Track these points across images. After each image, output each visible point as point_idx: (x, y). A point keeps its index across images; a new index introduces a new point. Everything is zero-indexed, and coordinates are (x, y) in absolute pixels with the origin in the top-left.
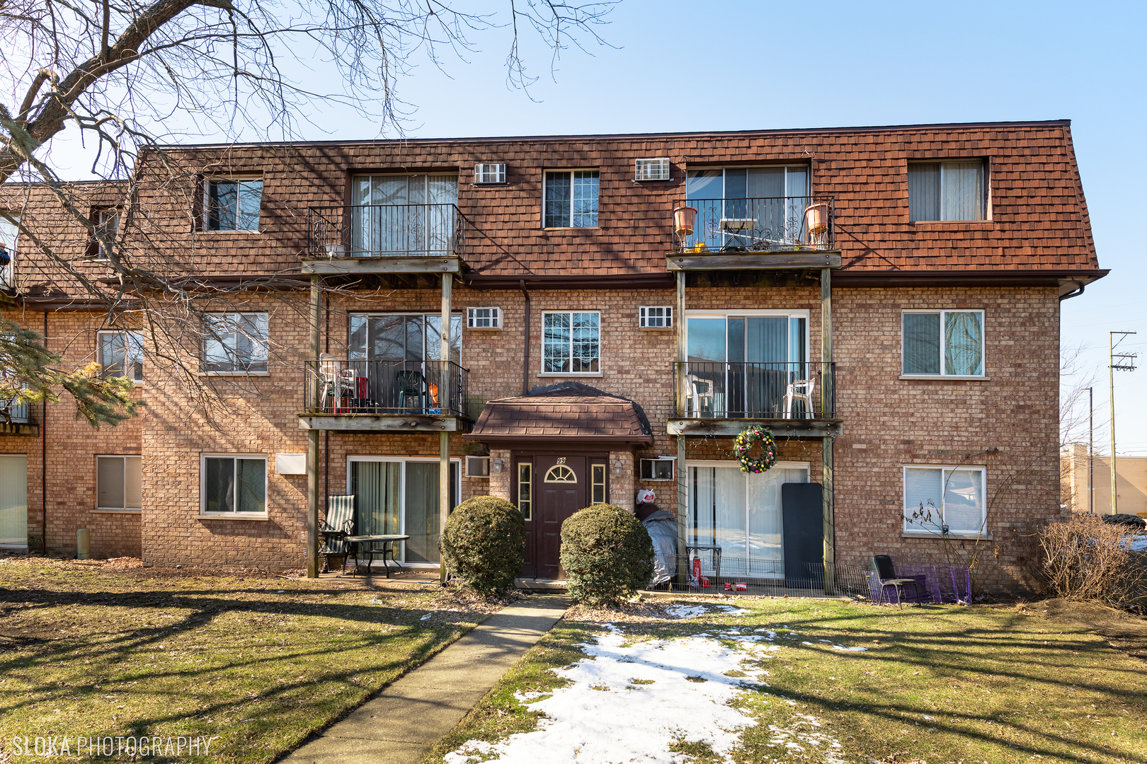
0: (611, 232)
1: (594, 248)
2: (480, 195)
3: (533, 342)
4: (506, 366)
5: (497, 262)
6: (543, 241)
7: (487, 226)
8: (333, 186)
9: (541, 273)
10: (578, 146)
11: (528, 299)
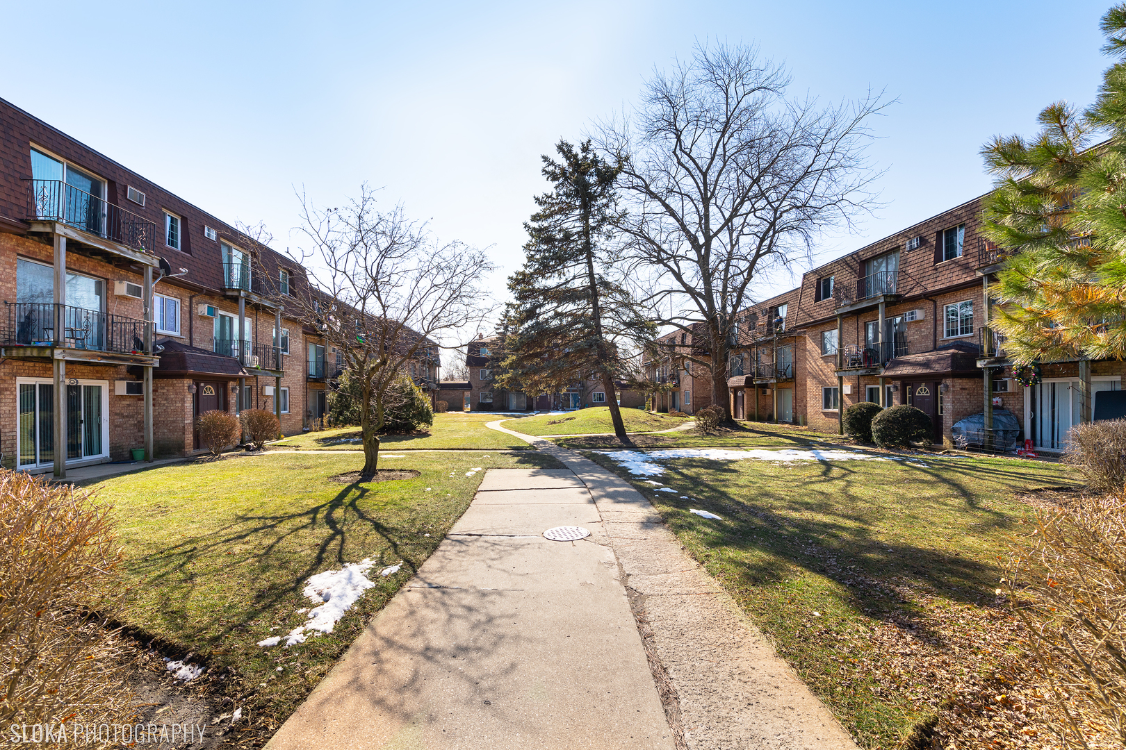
0: (969, 257)
1: (958, 268)
2: (909, 256)
3: (938, 322)
4: (926, 337)
5: (913, 288)
6: (934, 272)
7: (910, 271)
8: (855, 271)
9: (933, 289)
10: (956, 213)
11: (935, 302)
